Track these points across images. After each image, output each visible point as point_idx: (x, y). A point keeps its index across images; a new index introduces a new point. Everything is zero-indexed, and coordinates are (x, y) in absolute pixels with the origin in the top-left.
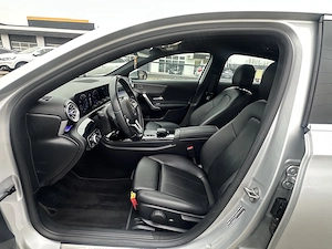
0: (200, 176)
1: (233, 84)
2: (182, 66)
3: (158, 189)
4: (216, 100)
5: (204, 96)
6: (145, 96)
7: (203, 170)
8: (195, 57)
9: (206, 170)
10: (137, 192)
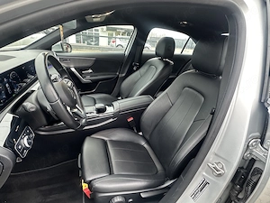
0: (143, 143)
1: (157, 55)
2: (97, 38)
3: (110, 172)
4: (143, 70)
5: (132, 67)
6: (73, 69)
7: (143, 137)
8: (108, 29)
9: (147, 137)
10: (89, 183)
